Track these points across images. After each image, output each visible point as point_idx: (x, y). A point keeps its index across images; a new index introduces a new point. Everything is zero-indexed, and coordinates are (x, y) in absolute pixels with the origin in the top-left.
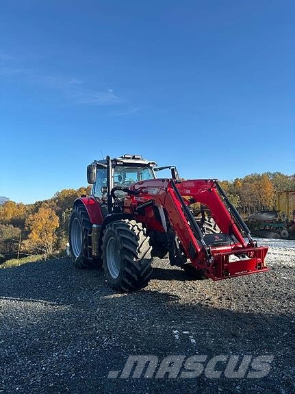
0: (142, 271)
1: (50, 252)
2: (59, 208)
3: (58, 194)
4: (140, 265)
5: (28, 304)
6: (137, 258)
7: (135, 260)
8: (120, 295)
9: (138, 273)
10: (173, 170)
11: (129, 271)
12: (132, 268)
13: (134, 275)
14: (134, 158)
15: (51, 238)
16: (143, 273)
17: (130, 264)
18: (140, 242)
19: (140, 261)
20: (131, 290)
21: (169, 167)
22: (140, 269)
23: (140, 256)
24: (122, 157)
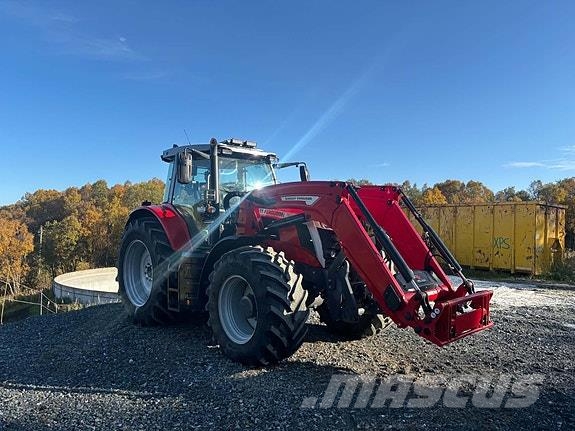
0: (295, 331)
1: (18, 293)
2: (31, 220)
3: (29, 196)
4: (293, 321)
5: (94, 397)
6: (289, 310)
7: (285, 313)
8: (255, 373)
9: (289, 334)
10: (302, 169)
11: (277, 332)
12: (282, 326)
13: (284, 339)
14: (245, 145)
15: (19, 269)
16: (296, 334)
17: (278, 321)
18: (291, 284)
19: (293, 316)
20: (273, 362)
21: (297, 164)
22: (292, 328)
23: (293, 307)
24: (226, 143)
